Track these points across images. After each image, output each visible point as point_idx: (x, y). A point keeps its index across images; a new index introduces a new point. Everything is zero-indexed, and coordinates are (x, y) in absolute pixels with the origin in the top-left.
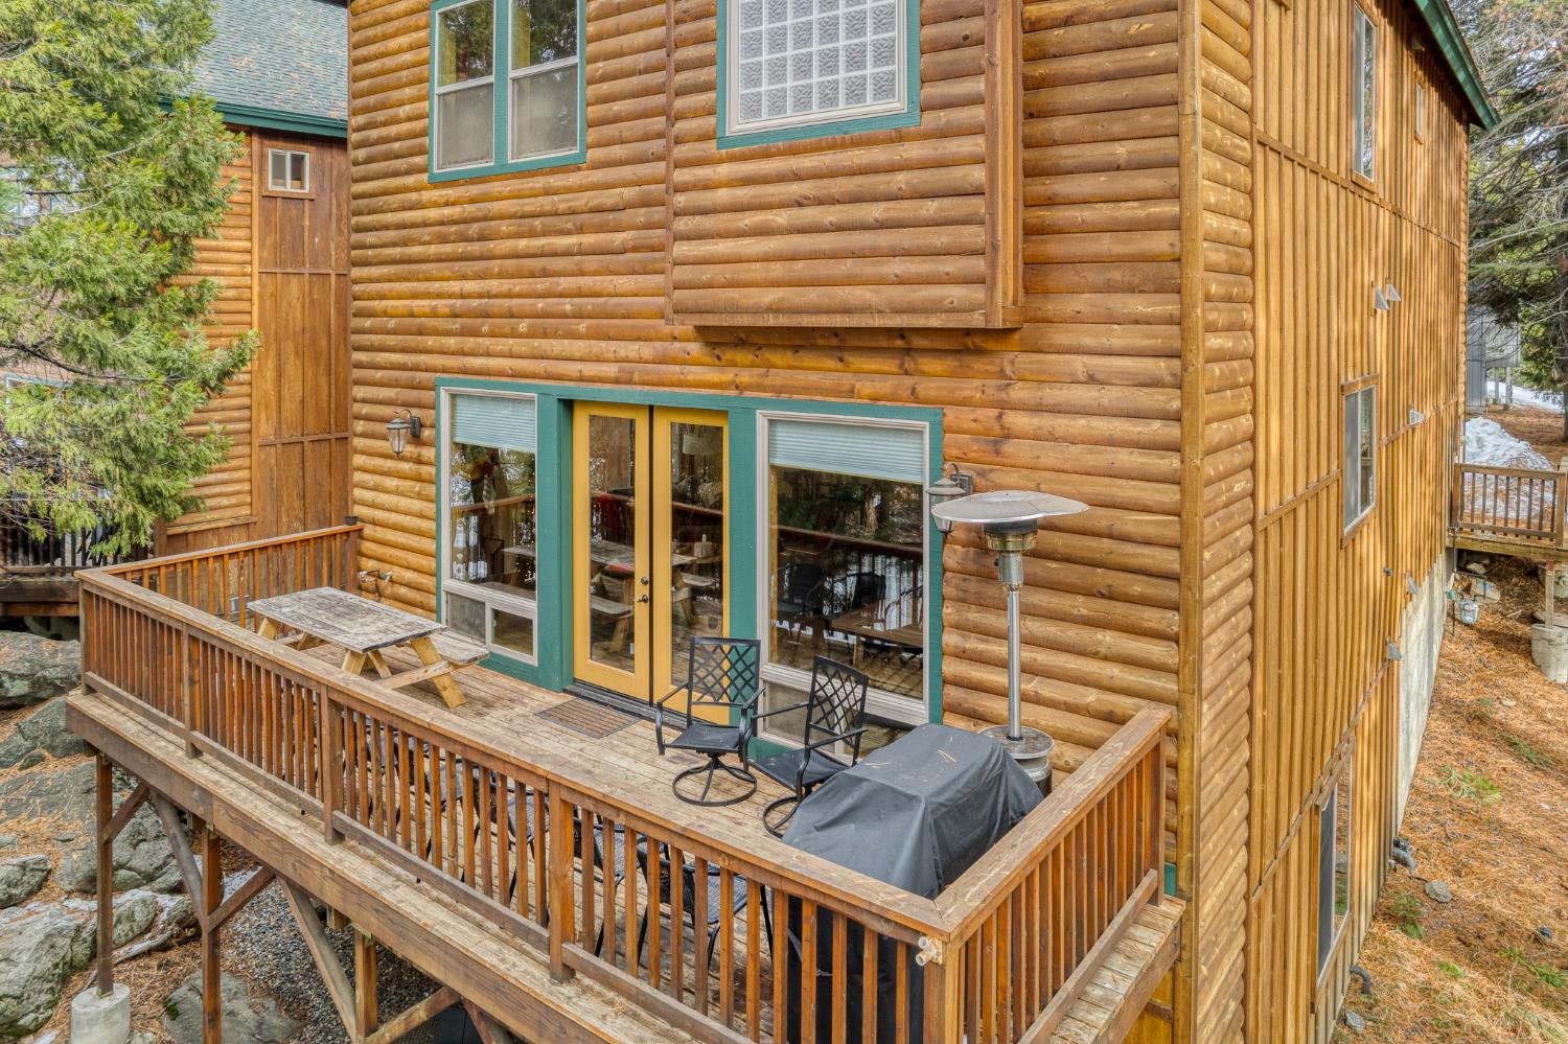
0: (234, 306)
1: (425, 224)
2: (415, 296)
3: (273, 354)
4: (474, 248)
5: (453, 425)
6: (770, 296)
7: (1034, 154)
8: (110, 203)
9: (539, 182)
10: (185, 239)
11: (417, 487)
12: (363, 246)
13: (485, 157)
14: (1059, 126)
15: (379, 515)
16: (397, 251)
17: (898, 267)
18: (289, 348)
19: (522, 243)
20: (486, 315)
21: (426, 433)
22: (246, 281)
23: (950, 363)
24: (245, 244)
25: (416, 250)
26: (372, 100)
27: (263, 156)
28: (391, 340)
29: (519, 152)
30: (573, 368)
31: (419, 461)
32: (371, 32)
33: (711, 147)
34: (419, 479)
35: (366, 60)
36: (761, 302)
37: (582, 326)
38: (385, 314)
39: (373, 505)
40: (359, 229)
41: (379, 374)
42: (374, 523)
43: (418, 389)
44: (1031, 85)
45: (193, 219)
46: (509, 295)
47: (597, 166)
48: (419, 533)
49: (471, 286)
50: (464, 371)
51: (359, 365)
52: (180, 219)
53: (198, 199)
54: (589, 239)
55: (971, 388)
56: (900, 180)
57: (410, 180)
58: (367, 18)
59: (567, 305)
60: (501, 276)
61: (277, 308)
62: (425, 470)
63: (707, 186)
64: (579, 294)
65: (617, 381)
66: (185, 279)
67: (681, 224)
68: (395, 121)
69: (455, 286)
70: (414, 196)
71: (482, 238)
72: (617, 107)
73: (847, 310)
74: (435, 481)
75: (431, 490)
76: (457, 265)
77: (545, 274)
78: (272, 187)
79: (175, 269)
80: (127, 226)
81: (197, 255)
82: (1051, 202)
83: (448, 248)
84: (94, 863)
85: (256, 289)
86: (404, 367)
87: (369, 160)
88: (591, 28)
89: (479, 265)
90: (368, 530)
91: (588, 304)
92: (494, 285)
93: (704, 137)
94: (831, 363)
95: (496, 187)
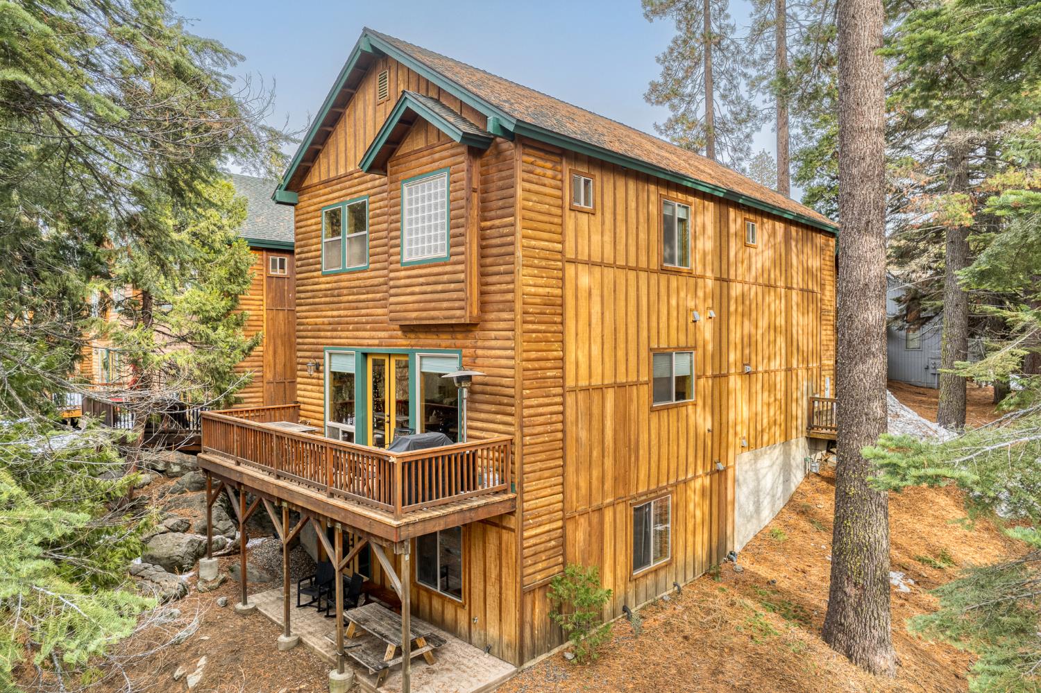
0: (256, 323)
1: (321, 290)
2: (317, 317)
3: (272, 344)
4: (335, 299)
5: (330, 366)
6: (414, 315)
7: (482, 269)
8: (211, 283)
9: (355, 276)
10: (236, 295)
11: (318, 388)
12: (300, 298)
13: (339, 266)
14: (489, 261)
15: (306, 400)
16: (311, 300)
17: (445, 305)
18: (279, 342)
19: (351, 298)
20: (339, 323)
21: (321, 368)
22: (261, 313)
23: (464, 335)
24: (261, 297)
25: (317, 300)
26: (302, 243)
27: (267, 260)
28: (309, 334)
29: (349, 265)
30: (366, 342)
31: (319, 379)
32: (302, 217)
33: (399, 266)
34: (319, 385)
35: (301, 227)
36: (413, 317)
37: (368, 326)
38: (307, 324)
39: (304, 397)
40: (299, 292)
41: (305, 347)
42: (304, 403)
43: (318, 351)
44: (482, 247)
45: (239, 288)
46: (347, 316)
47: (373, 270)
48: (319, 405)
49: (335, 313)
50: (333, 344)
51: (299, 344)
52: (235, 288)
53: (241, 280)
54: (370, 296)
55: (468, 342)
56: (445, 278)
57: (315, 274)
58: (301, 212)
59: (364, 319)
60: (344, 309)
61: (274, 325)
62: (321, 382)
63: (399, 279)
64: (367, 315)
65: (378, 345)
66: (236, 312)
67: (393, 291)
68: (310, 251)
69: (330, 313)
70: (317, 280)
71: (339, 296)
72: (378, 250)
73: (433, 319)
74: (324, 386)
75: (322, 389)
76: (331, 306)
77: (357, 308)
78: (272, 273)
79: (232, 308)
80: (217, 292)
81: (241, 302)
82: (487, 284)
83: (327, 299)
84: (206, 524)
85: (265, 316)
86: (314, 344)
87: (302, 266)
88: (371, 221)
89: (337, 305)
90: (302, 406)
91: (370, 319)
92: (342, 313)
93: (397, 262)
94: (435, 337)
95: (343, 277)
